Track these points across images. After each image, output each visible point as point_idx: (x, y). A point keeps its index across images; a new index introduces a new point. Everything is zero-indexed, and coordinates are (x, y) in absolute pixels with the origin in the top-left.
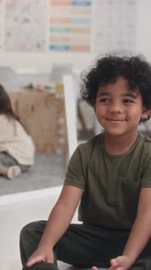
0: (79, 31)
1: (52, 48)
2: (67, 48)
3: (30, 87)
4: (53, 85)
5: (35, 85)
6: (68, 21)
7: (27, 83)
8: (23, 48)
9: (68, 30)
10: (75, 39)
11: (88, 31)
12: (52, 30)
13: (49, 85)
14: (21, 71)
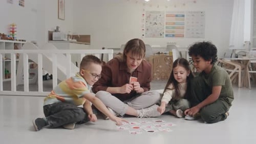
0: (179, 28)
1: (167, 36)
2: (173, 36)
3: (159, 53)
4: (168, 52)
5: (160, 52)
6: (174, 23)
7: (158, 52)
8: (154, 36)
9: (174, 28)
10: (177, 32)
11: (183, 28)
12: (167, 28)
13: (166, 52)
14: (152, 46)
